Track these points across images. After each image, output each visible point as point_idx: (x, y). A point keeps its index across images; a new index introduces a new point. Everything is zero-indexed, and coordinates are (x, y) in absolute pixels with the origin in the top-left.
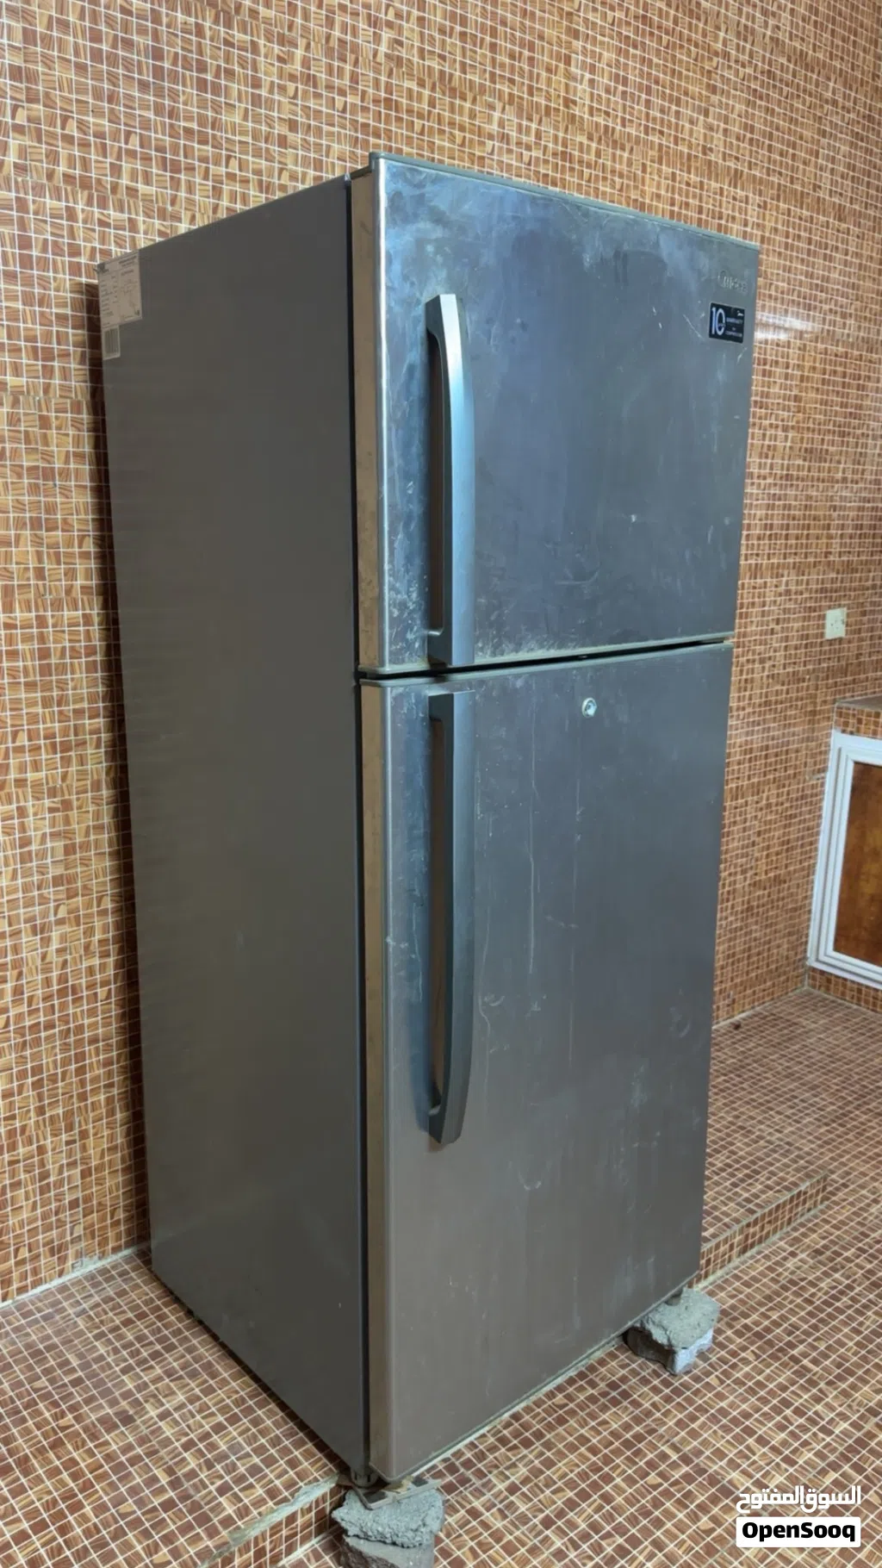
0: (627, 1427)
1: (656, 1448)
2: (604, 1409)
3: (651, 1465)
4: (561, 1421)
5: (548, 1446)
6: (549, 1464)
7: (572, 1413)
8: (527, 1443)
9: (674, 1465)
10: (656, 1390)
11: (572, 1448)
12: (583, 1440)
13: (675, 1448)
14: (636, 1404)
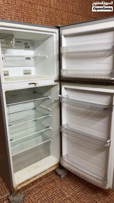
0: (53, 186)
1: (56, 189)
2: (51, 183)
3: (55, 191)
4: (45, 185)
5: (42, 188)
6: (41, 191)
7: (46, 184)
8: (39, 188)
9: (58, 191)
10: (58, 181)
11: (45, 188)
12: (47, 187)
13: (59, 189)
14: (55, 182)
